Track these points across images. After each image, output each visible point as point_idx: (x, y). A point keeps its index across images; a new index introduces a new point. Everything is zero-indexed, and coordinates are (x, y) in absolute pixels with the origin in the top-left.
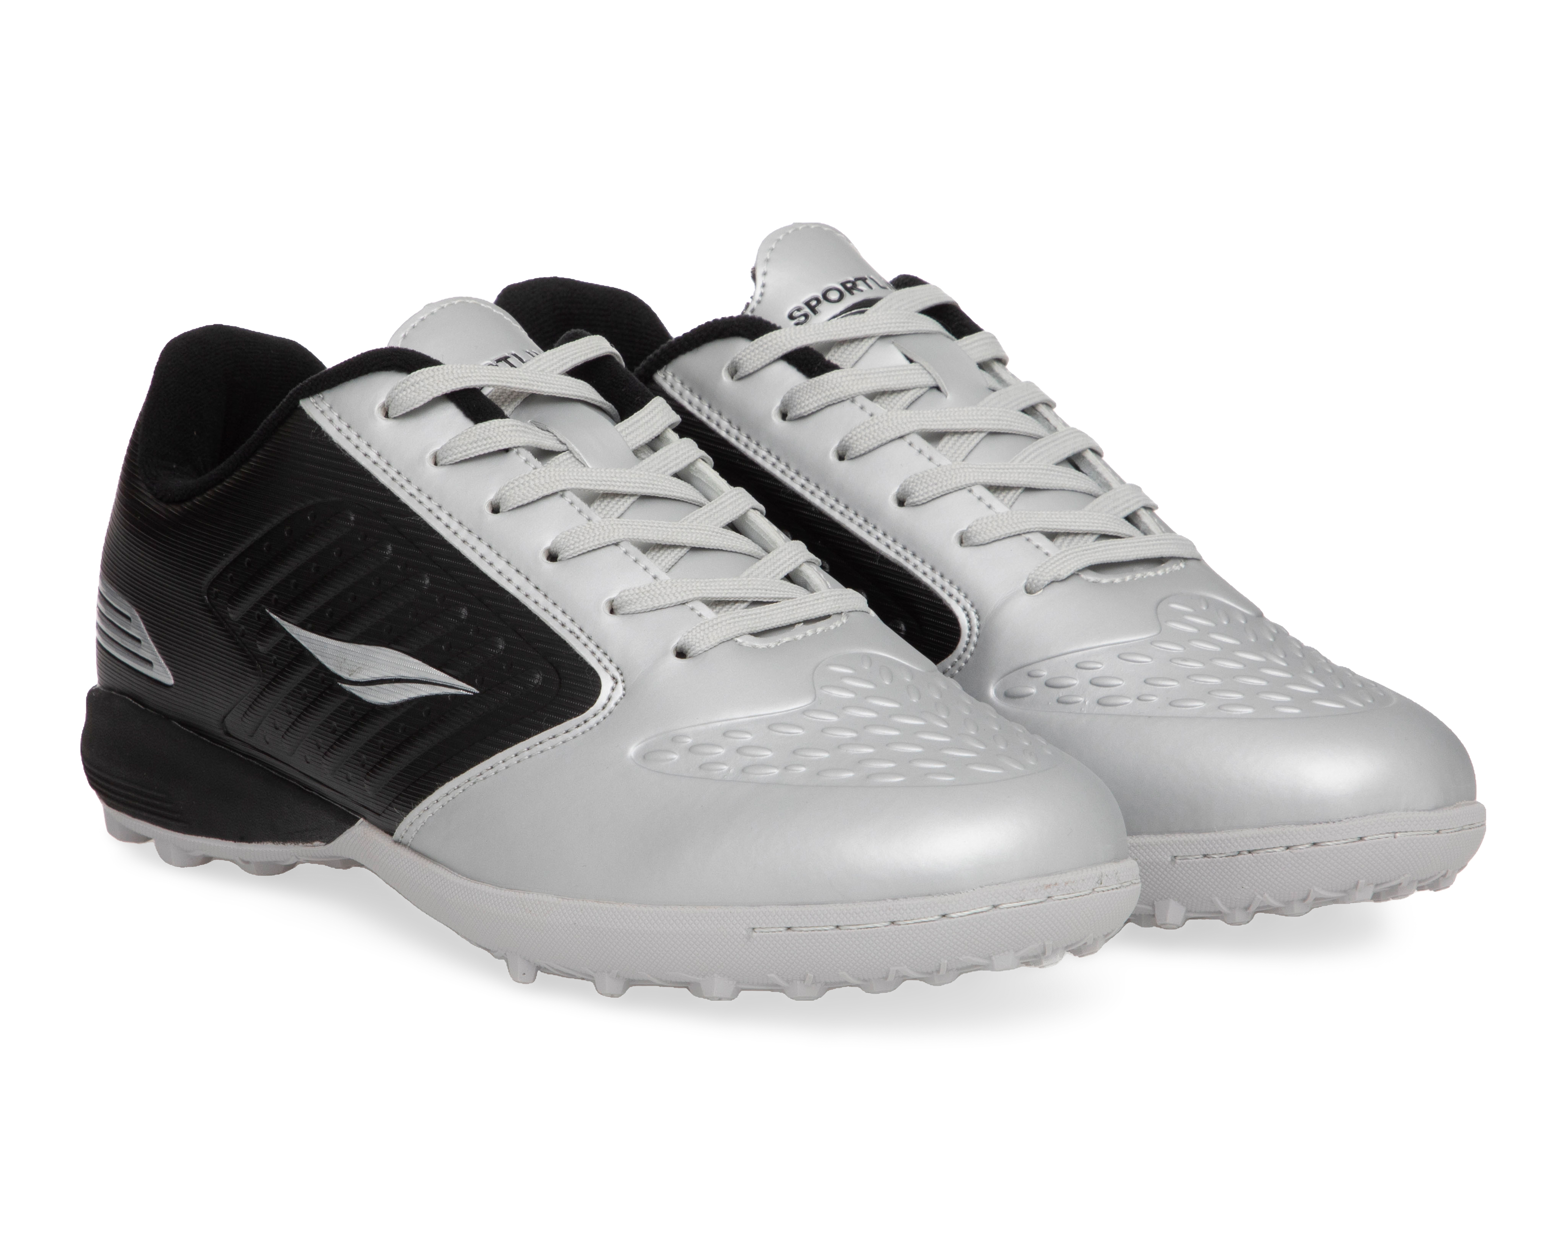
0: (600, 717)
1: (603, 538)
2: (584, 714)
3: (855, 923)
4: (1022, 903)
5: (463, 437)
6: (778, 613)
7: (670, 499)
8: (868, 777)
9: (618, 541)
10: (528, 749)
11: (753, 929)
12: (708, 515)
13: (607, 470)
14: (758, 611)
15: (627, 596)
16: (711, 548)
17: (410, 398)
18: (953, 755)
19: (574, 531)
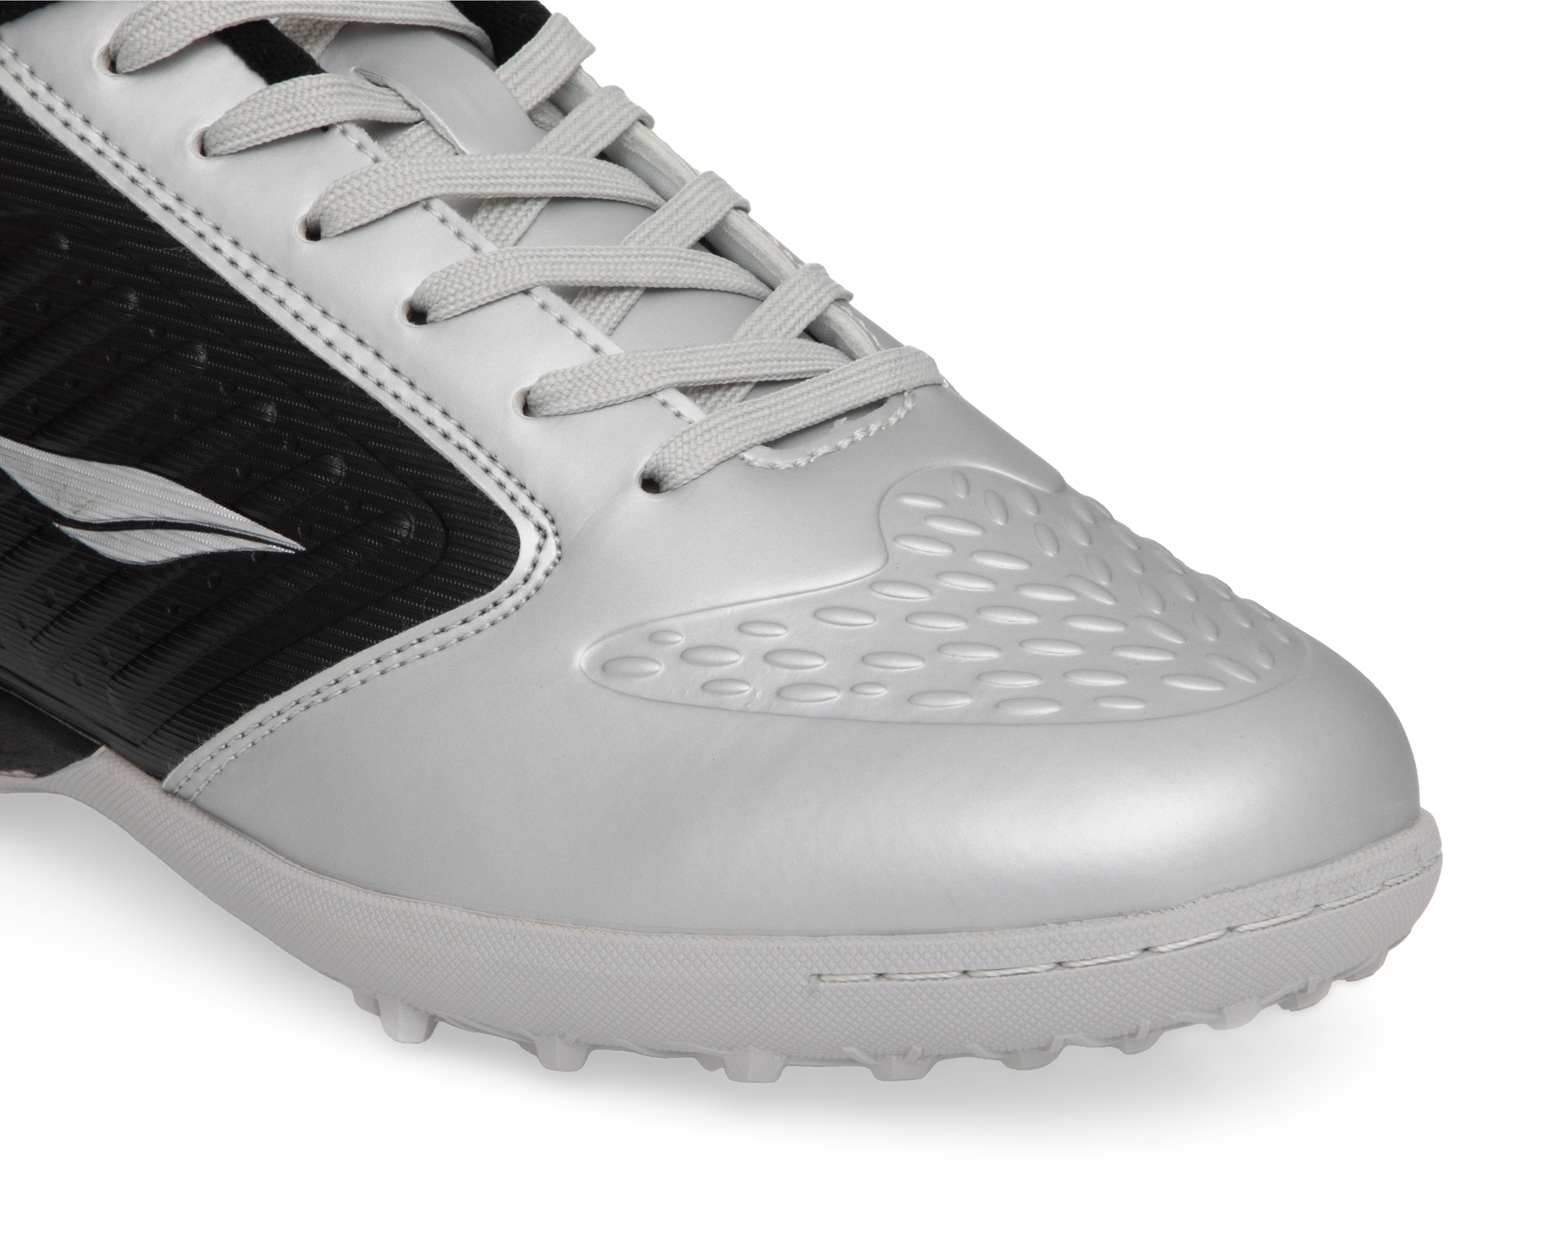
0: (519, 597)
1: (504, 282)
2: (493, 592)
3: (997, 966)
4: (1275, 921)
5: (250, 108)
6: (805, 402)
7: (601, 200)
8: (998, 705)
9: (530, 286)
10: (399, 651)
11: (819, 976)
12: (666, 226)
13: (496, 157)
14: (772, 401)
15: (552, 386)
16: (679, 286)
17: (155, 40)
18: (1135, 660)
19: (453, 271)
